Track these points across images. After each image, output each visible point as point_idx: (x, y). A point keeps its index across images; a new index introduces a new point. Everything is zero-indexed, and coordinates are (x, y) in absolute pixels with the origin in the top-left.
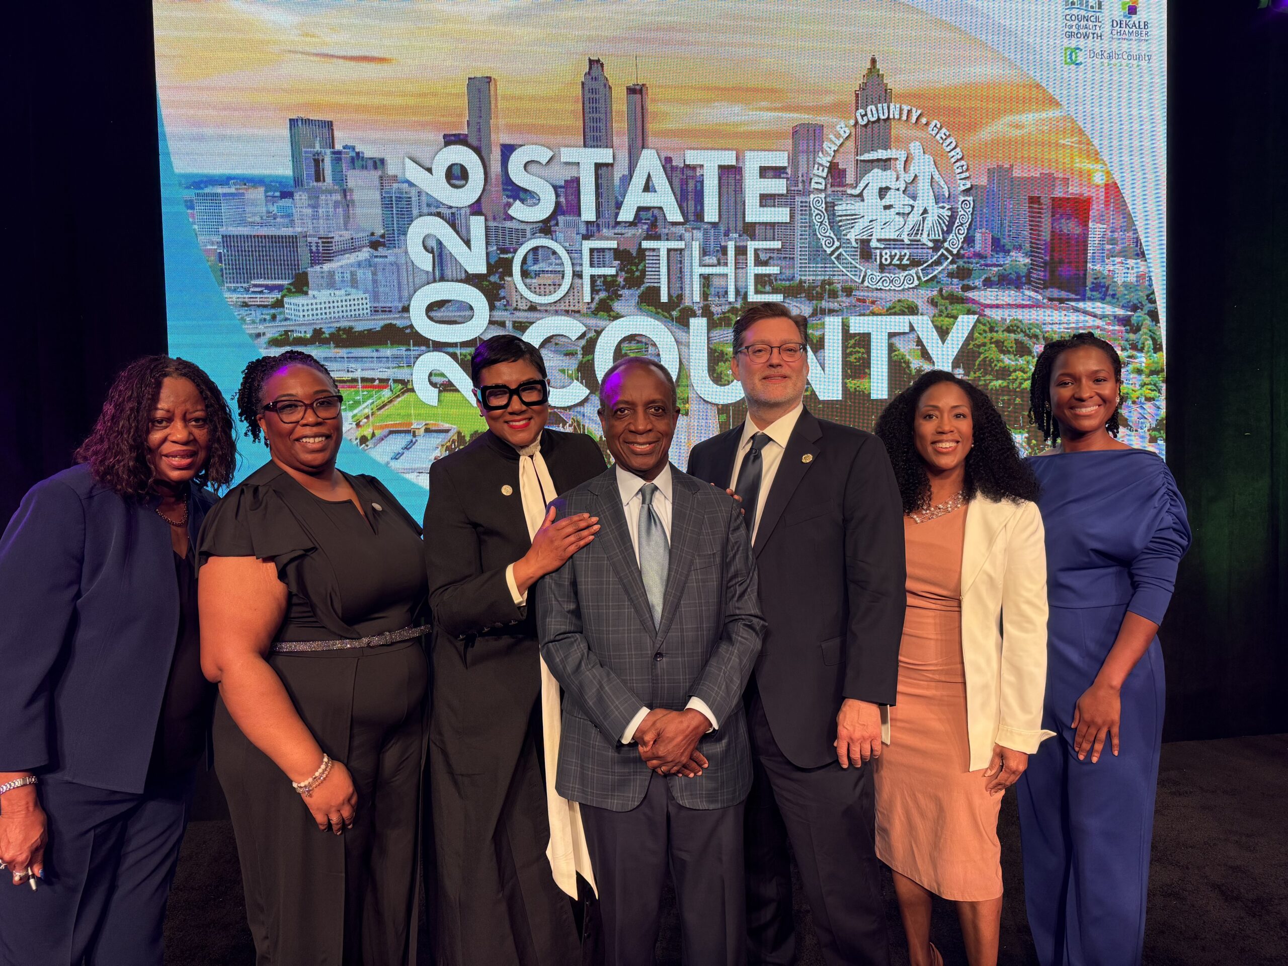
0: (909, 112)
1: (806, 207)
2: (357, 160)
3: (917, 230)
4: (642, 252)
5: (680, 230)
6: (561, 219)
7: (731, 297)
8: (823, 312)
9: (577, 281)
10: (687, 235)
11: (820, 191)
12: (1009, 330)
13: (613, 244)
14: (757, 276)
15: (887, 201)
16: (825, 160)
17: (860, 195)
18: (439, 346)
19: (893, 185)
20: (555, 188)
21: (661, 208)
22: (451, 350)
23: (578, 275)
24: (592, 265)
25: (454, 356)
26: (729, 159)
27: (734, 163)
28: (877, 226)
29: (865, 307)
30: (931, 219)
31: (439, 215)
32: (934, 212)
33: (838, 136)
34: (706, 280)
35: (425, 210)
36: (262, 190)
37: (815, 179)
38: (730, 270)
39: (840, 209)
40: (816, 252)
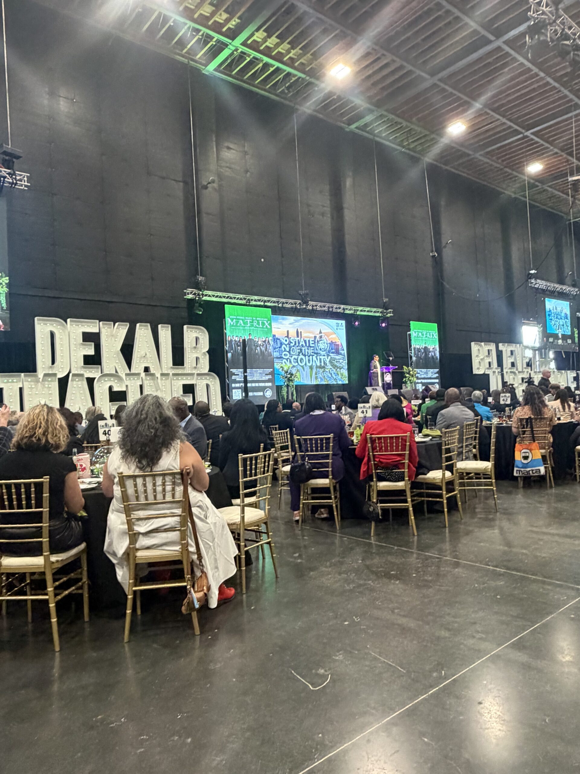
15: (322, 344)
16: (317, 340)
26: (309, 339)
40: (317, 350)
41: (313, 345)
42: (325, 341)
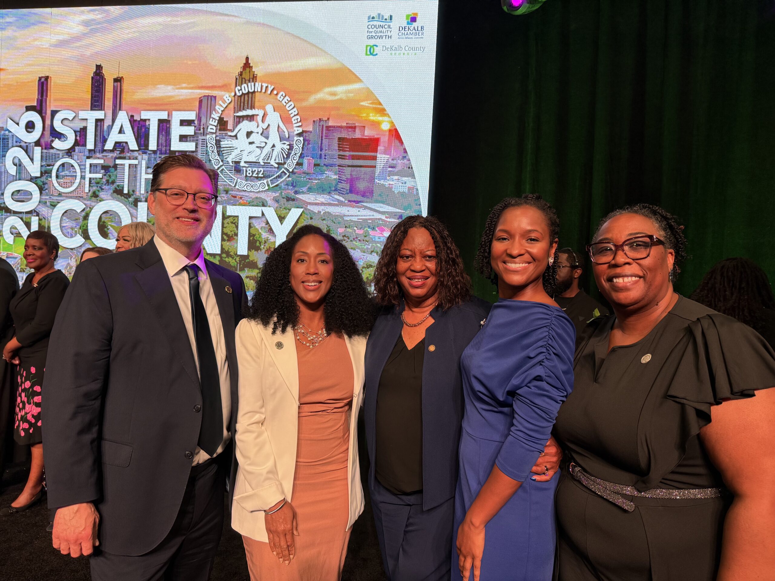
0: (267, 87)
1: (204, 142)
3: (269, 156)
4: (115, 166)
5: (136, 154)
6: (77, 148)
9: (83, 181)
10: (140, 157)
11: (213, 133)
13: (101, 161)
15: (250, 140)
16: (216, 116)
17: (236, 136)
18: (15, 213)
19: (255, 130)
20: (75, 132)
21: (126, 143)
22: (20, 215)
23: (83, 177)
24: (90, 172)
25: (22, 219)
27: (167, 118)
28: (245, 153)
29: (236, 200)
30: (277, 150)
31: (20, 147)
32: (279, 146)
33: (224, 102)
35: (15, 144)
37: (210, 127)
39: (224, 143)
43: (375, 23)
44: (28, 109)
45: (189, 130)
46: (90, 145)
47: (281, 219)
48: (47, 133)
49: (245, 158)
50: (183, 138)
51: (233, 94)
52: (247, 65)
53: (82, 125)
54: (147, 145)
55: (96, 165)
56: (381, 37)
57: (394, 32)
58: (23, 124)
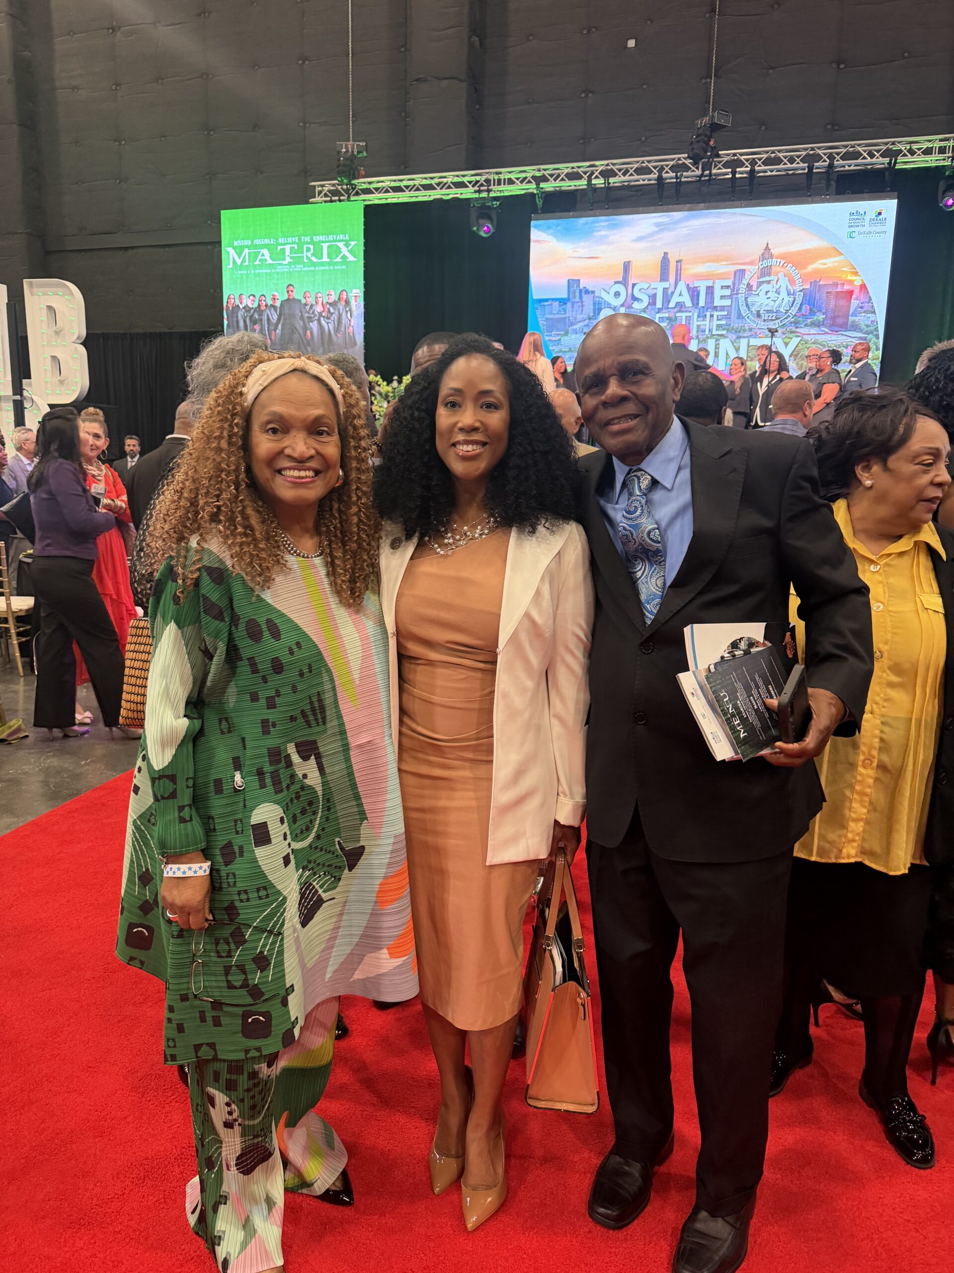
0: (780, 262)
1: (737, 299)
2: (587, 292)
3: (779, 306)
5: (690, 309)
6: (649, 307)
7: (707, 332)
8: (740, 337)
10: (693, 311)
11: (743, 293)
12: (813, 343)
13: (667, 315)
14: (717, 325)
15: (768, 296)
16: (745, 282)
17: (758, 294)
19: (771, 290)
20: (649, 297)
21: (684, 302)
26: (710, 283)
28: (764, 305)
29: (755, 336)
30: (785, 301)
32: (787, 299)
33: (751, 273)
34: (698, 326)
36: (558, 303)
37: (741, 289)
38: (707, 322)
39: (750, 299)
40: (740, 316)
41: (727, 302)
42: (784, 283)
43: (854, 217)
44: (616, 283)
45: (727, 292)
46: (659, 304)
47: (786, 344)
48: (629, 298)
49: (764, 308)
50: (722, 297)
51: (757, 267)
52: (767, 248)
53: (654, 292)
54: (698, 304)
55: (662, 318)
56: (858, 226)
57: (867, 223)
58: (612, 292)
